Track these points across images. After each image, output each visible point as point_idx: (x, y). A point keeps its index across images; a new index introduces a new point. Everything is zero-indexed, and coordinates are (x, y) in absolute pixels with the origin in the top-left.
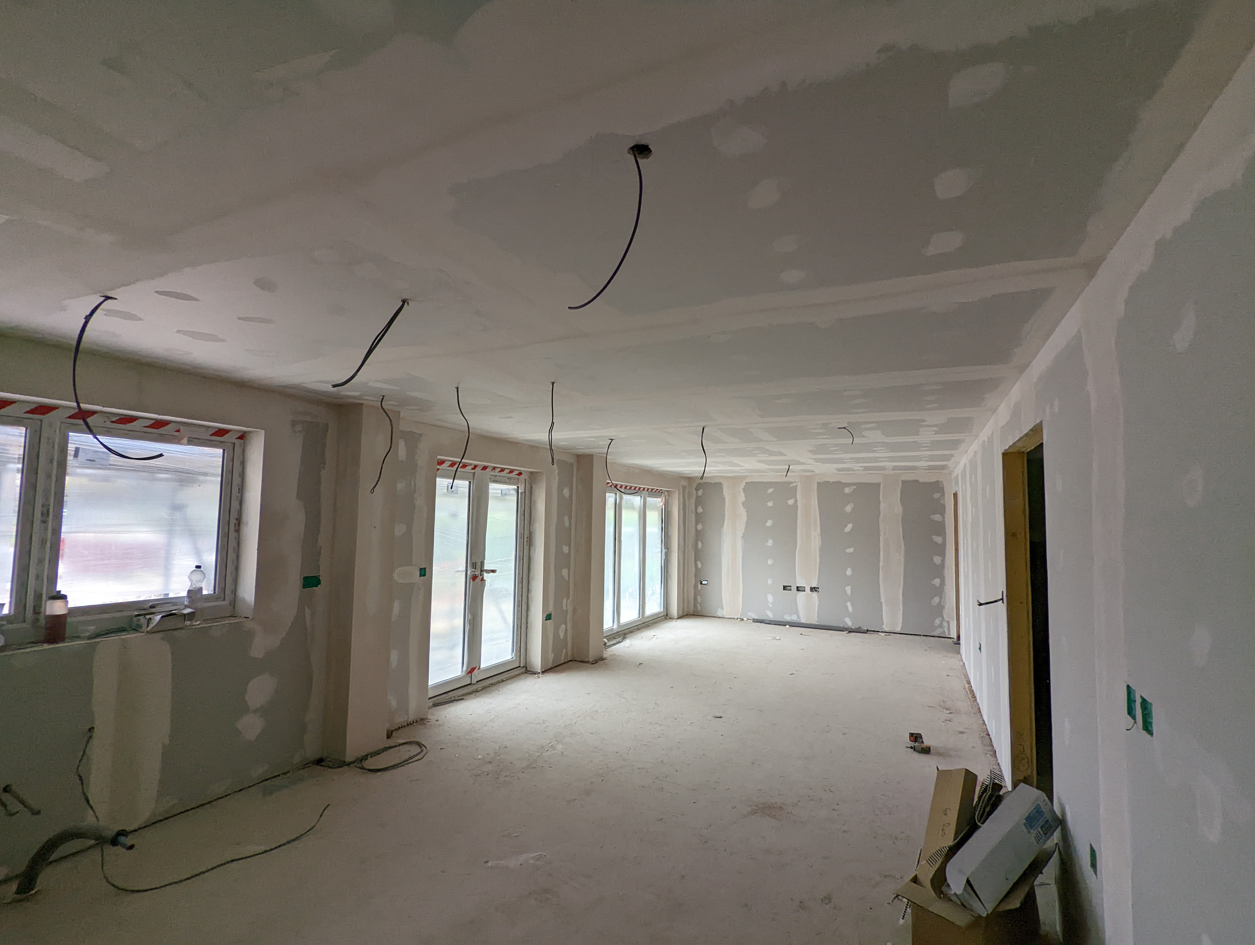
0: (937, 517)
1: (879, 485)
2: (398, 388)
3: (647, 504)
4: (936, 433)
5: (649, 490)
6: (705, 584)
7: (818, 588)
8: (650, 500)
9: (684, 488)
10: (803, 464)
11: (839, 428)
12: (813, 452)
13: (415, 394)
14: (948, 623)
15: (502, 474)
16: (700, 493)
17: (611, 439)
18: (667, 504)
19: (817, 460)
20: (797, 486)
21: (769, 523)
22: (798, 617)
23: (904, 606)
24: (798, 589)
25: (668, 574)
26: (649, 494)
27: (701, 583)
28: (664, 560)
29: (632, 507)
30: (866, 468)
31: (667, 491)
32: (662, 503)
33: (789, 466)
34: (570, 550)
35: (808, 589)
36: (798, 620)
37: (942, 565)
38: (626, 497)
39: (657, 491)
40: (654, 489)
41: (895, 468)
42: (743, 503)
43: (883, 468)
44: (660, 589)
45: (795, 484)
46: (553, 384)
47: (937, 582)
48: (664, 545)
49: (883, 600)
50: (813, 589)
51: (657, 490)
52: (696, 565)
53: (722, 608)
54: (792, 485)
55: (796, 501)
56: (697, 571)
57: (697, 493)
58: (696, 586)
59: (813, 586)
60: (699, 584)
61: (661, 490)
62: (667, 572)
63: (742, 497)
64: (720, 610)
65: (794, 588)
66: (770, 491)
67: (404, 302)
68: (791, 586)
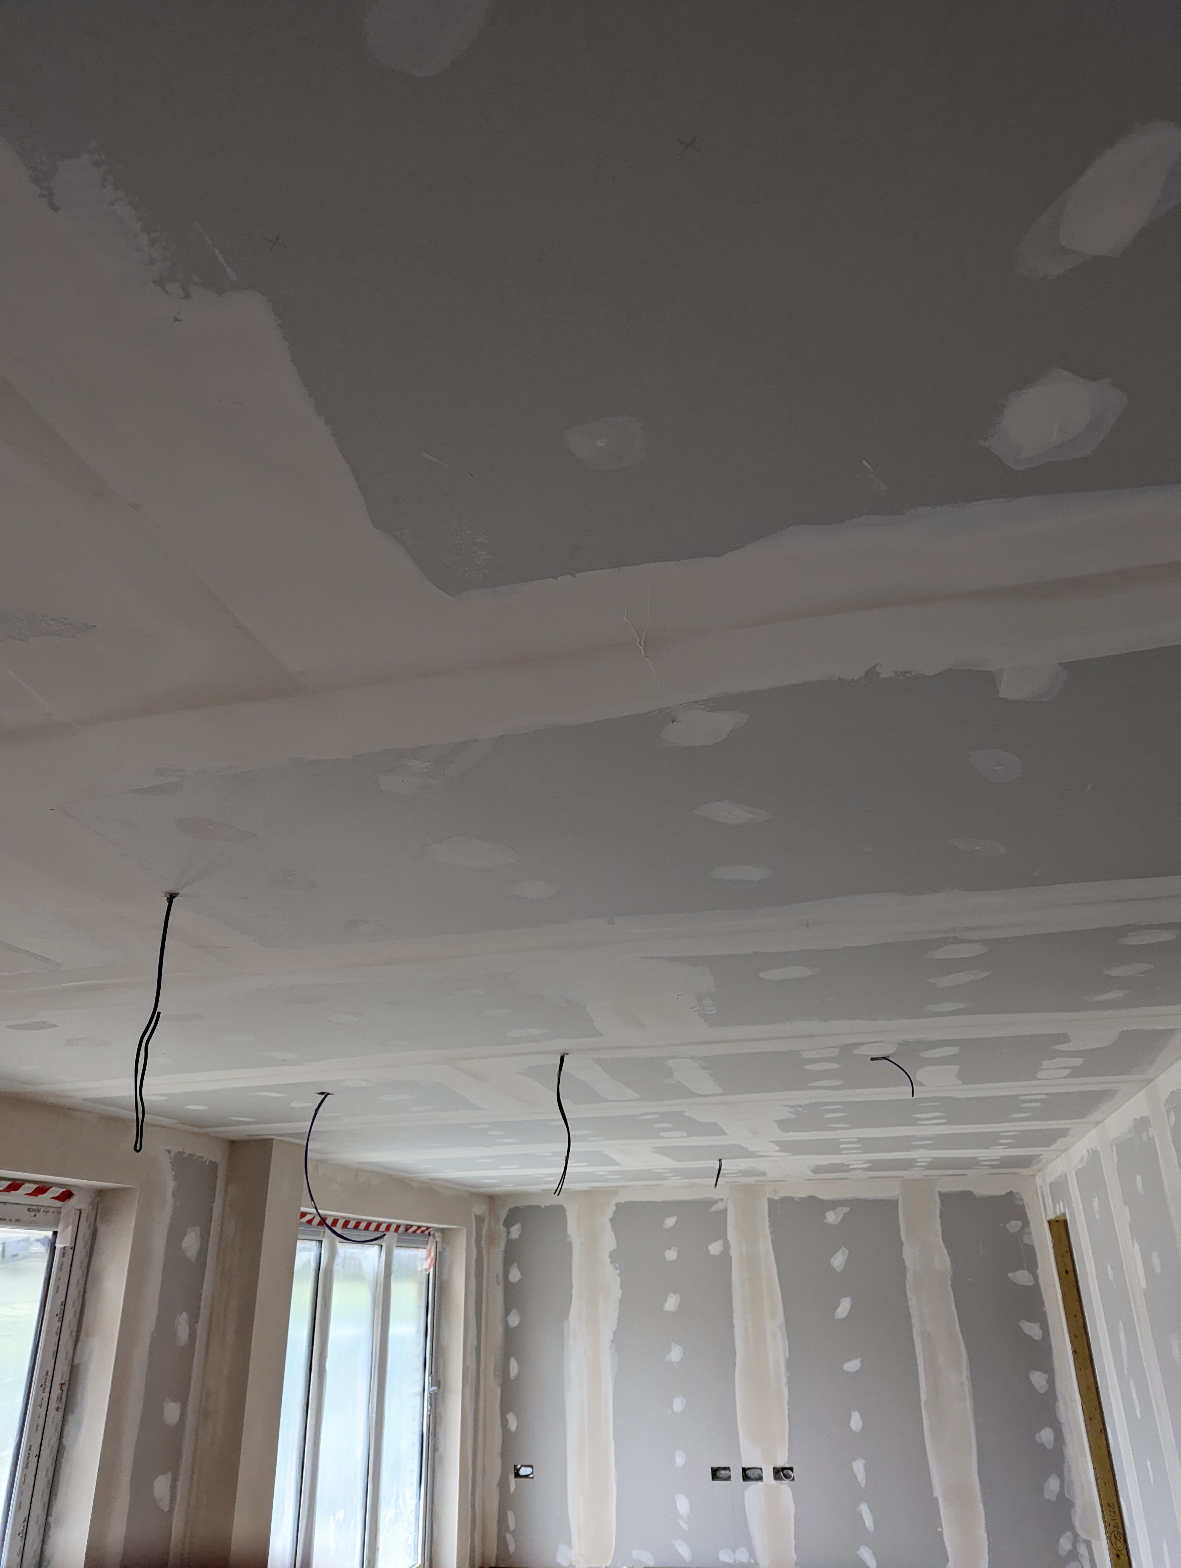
3: (395, 1267)
5: (401, 1229)
6: (526, 1476)
7: (791, 1469)
8: (402, 1255)
9: (480, 1220)
10: (752, 1155)
11: (872, 1059)
12: (785, 1125)
14: (1088, 1544)
16: (515, 1231)
17: (322, 1093)
18: (439, 1264)
20: (726, 1210)
21: (672, 1303)
22: (752, 1554)
23: (985, 1504)
24: (746, 1475)
25: (437, 1454)
26: (399, 1241)
27: (517, 1475)
28: (429, 1416)
29: (357, 1276)
31: (443, 1231)
32: (429, 1260)
33: (720, 1160)
34: (183, 1415)
35: (768, 1474)
36: (753, 1561)
38: (345, 1250)
39: (419, 1232)
40: (411, 1226)
42: (611, 1255)
44: (414, 1501)
45: (720, 1206)
46: (171, 898)
48: (431, 1373)
49: (938, 1492)
50: (781, 1473)
51: (419, 1227)
52: (504, 1423)
53: (569, 1545)
54: (714, 1208)
55: (726, 1246)
56: (508, 1439)
57: (509, 1233)
58: (503, 1485)
59: (780, 1464)
60: (512, 1476)
61: (428, 1228)
62: (435, 1449)
63: (609, 1241)
64: (562, 1549)
65: (736, 1474)
66: (670, 1222)
68: (727, 1469)
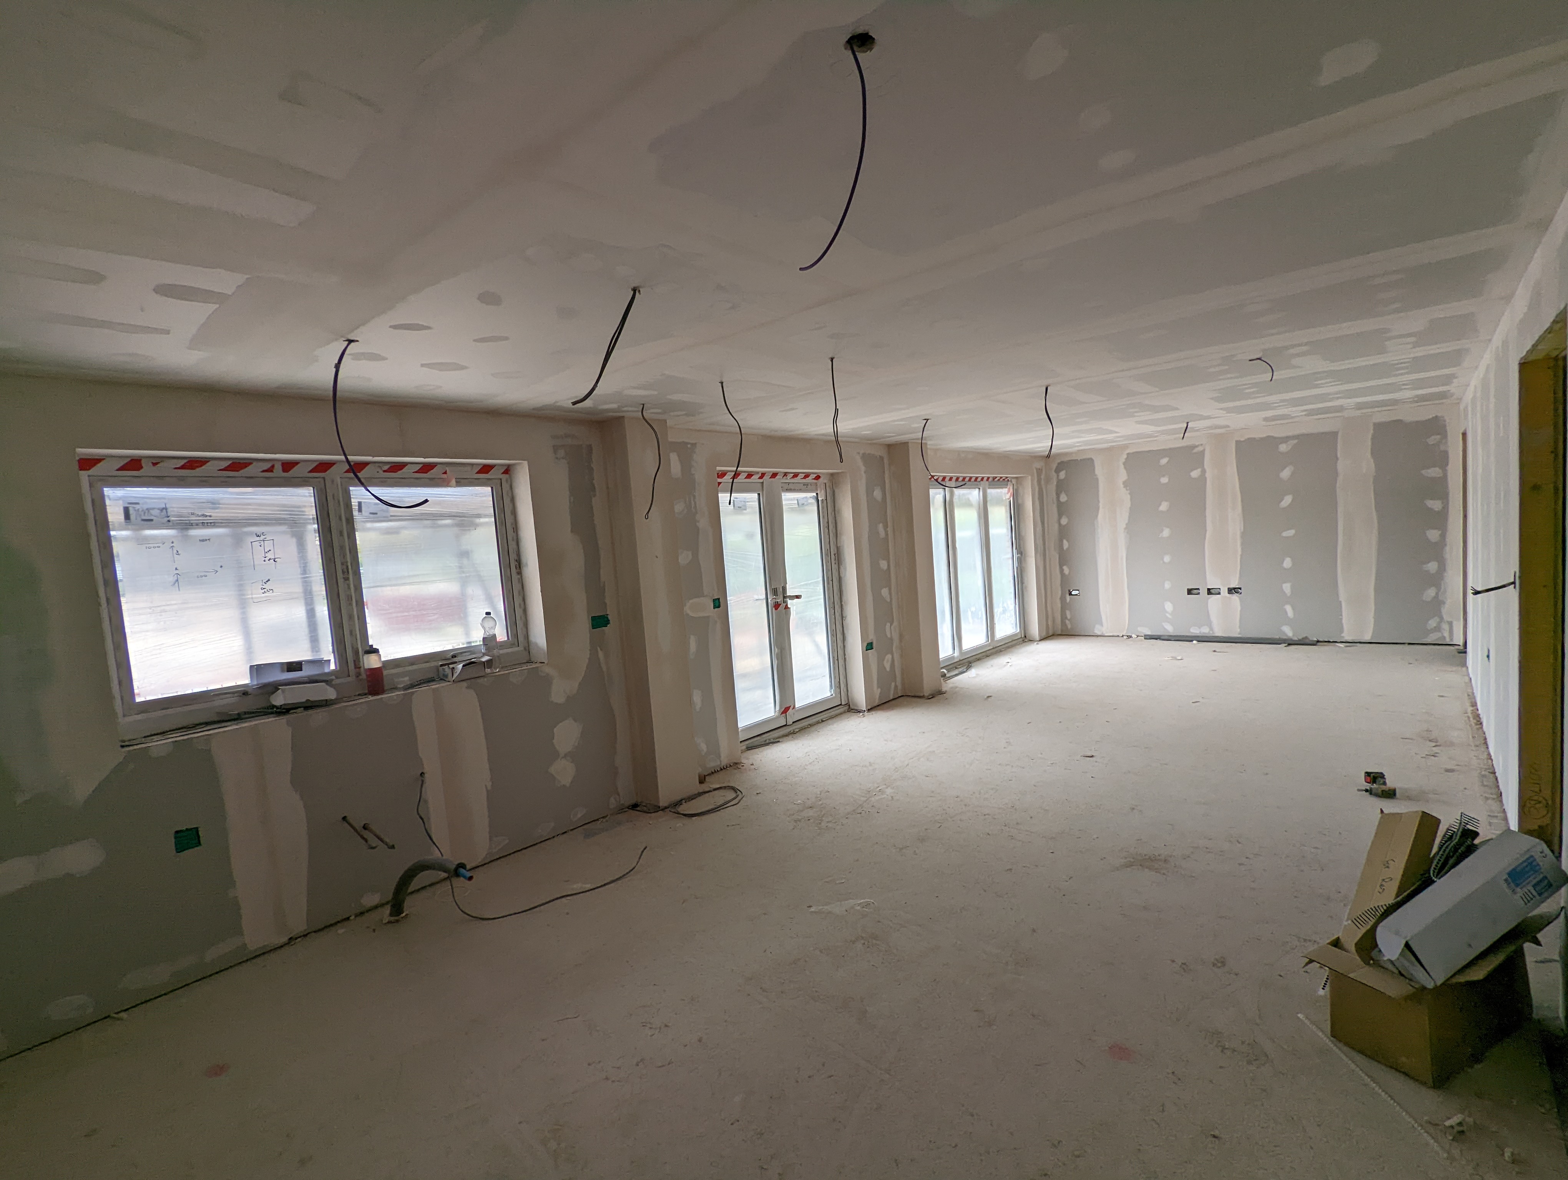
0: (1434, 472)
1: (1334, 434)
2: (656, 393)
3: (989, 498)
4: (1416, 345)
5: (991, 479)
6: (1076, 595)
7: (1240, 589)
8: (992, 492)
9: (1039, 471)
10: (1209, 417)
11: (1250, 360)
12: (1218, 400)
13: (676, 397)
14: (1450, 624)
15: (796, 480)
16: (1062, 475)
17: (925, 419)
18: (1016, 495)
19: (1229, 410)
20: (1204, 450)
21: (1164, 506)
22: (1211, 629)
23: (1376, 604)
24: (1210, 592)
25: (1024, 585)
26: (989, 485)
27: (1070, 594)
28: (1017, 568)
29: (968, 504)
30: (1310, 413)
31: (1016, 478)
32: (1009, 494)
33: (1188, 423)
34: (889, 566)
35: (1224, 591)
36: (1211, 632)
37: (1441, 544)
38: (958, 492)
39: (1001, 480)
40: (996, 477)
41: (1359, 407)
42: (1124, 483)
43: (1341, 409)
44: (1013, 605)
45: (1201, 448)
46: (832, 360)
47: (1432, 567)
48: (1016, 548)
49: (1342, 596)
50: (1231, 591)
51: (1001, 478)
52: (1062, 571)
53: (1102, 625)
54: (1196, 450)
55: (1204, 471)
56: (1065, 580)
57: (1058, 476)
58: (1063, 599)
59: (1232, 586)
60: (1068, 596)
61: (1007, 477)
62: (1022, 583)
63: (1123, 475)
64: (1097, 626)
65: (1203, 592)
66: (1164, 461)
67: (635, 290)
68: (1198, 589)
